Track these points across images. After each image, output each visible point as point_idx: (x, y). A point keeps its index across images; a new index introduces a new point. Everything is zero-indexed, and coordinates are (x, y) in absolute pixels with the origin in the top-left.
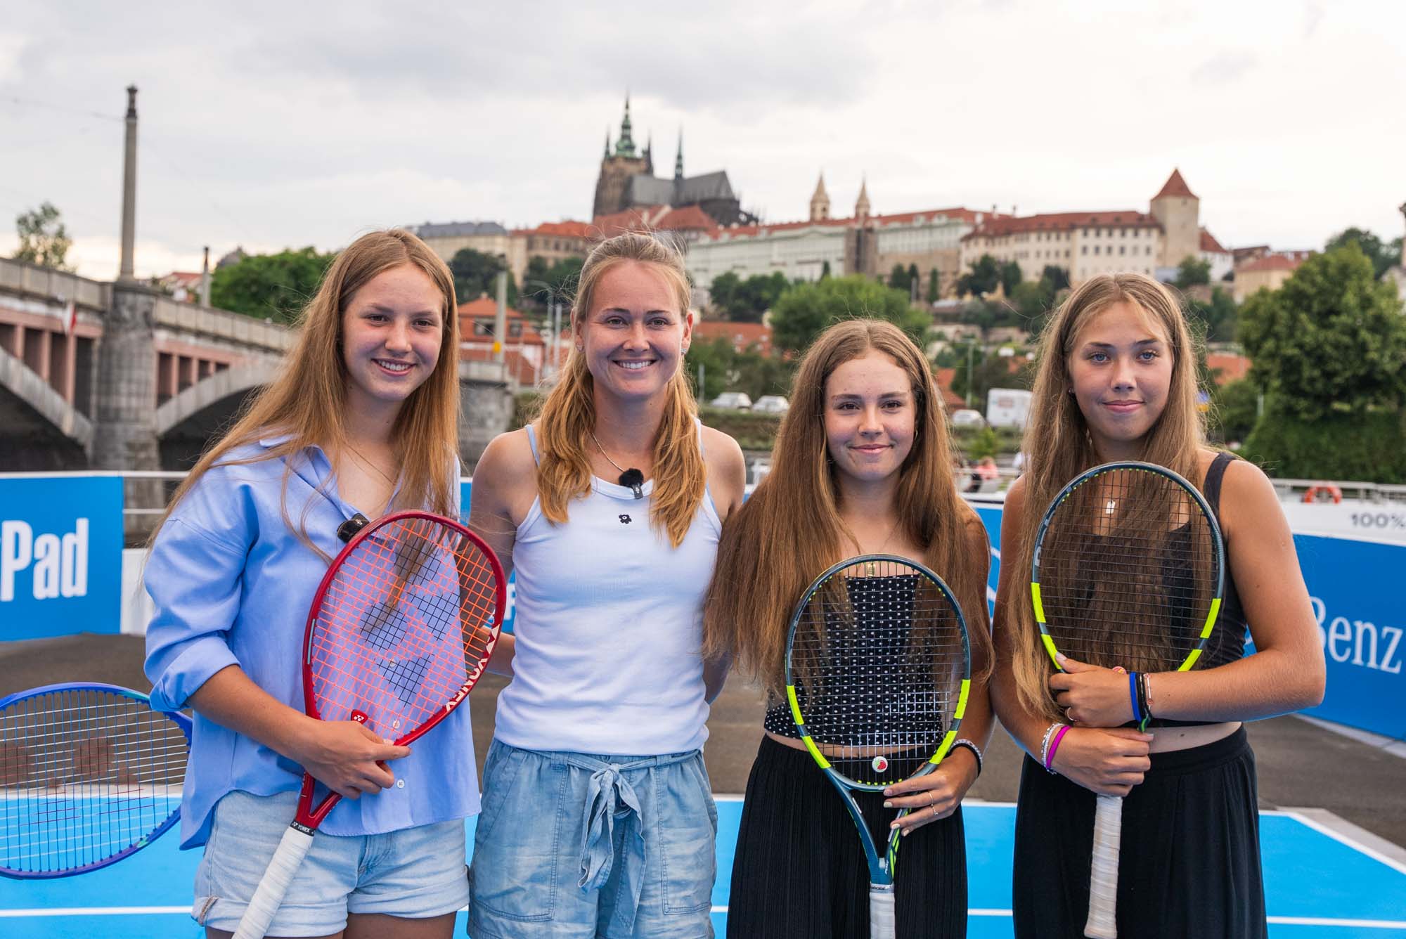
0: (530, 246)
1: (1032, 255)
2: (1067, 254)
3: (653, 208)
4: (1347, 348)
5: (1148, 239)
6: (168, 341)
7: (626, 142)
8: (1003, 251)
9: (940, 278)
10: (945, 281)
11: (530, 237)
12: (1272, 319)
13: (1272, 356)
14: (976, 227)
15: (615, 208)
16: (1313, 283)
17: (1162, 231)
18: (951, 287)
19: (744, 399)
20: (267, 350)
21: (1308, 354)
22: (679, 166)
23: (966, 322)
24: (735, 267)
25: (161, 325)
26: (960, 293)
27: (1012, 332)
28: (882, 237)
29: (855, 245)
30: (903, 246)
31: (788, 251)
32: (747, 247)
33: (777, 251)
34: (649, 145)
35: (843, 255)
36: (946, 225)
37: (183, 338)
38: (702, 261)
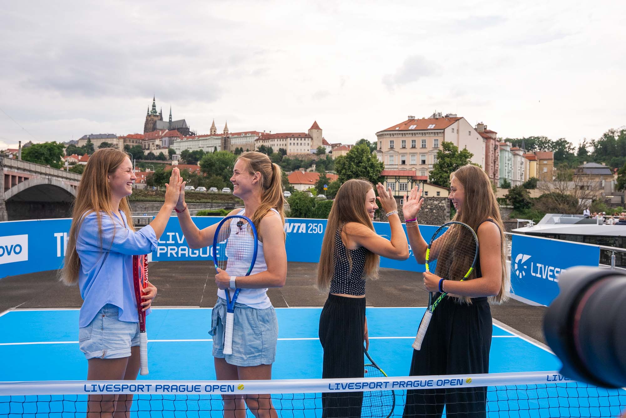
0: (125, 142)
1: (276, 145)
2: (286, 145)
3: (163, 130)
5: (308, 141)
6: (8, 171)
7: (154, 111)
8: (267, 144)
11: (125, 139)
12: (344, 164)
13: (344, 174)
14: (259, 137)
15: (151, 130)
16: (355, 155)
17: (312, 139)
19: (193, 188)
20: (41, 173)
21: (354, 174)
22: (170, 118)
24: (188, 148)
25: (5, 166)
28: (232, 139)
29: (224, 142)
30: (238, 142)
31: (204, 143)
32: (192, 142)
33: (201, 143)
34: (161, 111)
35: (221, 145)
36: (251, 136)
37: (13, 170)
38: (178, 146)
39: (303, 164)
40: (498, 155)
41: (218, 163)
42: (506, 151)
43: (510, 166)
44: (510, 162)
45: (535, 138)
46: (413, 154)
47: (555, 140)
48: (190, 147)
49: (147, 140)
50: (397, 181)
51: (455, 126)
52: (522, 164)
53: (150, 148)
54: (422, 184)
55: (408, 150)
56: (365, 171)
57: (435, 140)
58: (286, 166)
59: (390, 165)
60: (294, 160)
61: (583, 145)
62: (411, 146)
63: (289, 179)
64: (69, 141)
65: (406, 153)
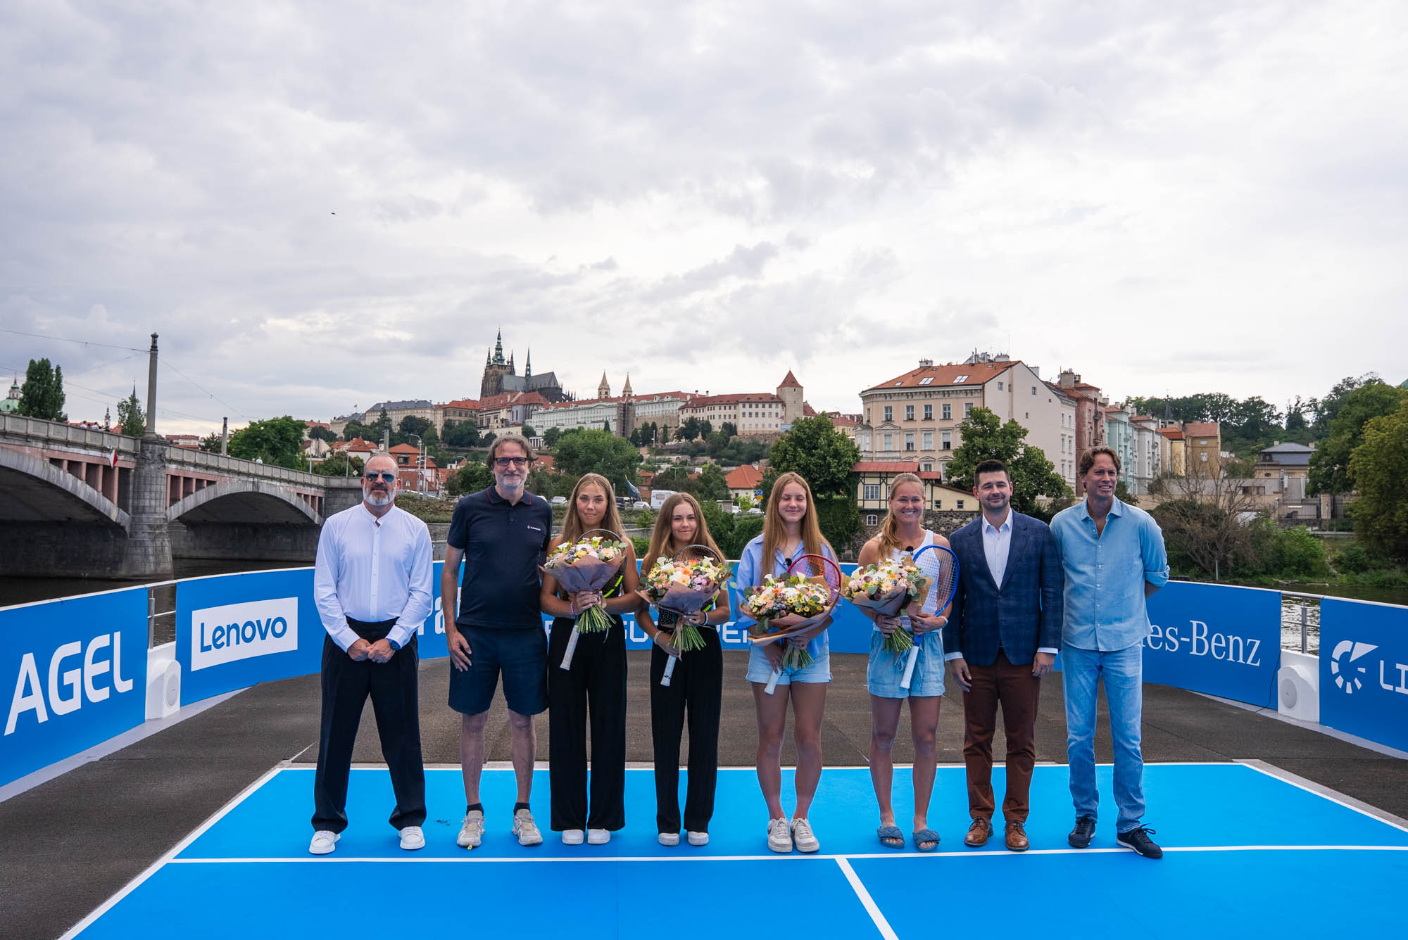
0: (445, 414)
1: (717, 417)
2: (735, 417)
3: (514, 393)
4: (821, 466)
5: (776, 409)
7: (499, 357)
8: (702, 415)
9: (668, 429)
10: (671, 431)
11: (445, 409)
12: (786, 451)
14: (687, 402)
15: (494, 392)
16: (805, 434)
17: (784, 405)
18: (675, 434)
22: (528, 370)
23: (682, 453)
24: (557, 425)
25: (171, 461)
26: (679, 438)
27: (707, 458)
28: (637, 408)
29: (622, 412)
30: (648, 412)
31: (586, 416)
32: (564, 414)
33: (581, 416)
34: (512, 358)
35: (617, 418)
36: (671, 401)
37: (187, 468)
38: (540, 421)
39: (765, 451)
40: (1103, 431)
41: (584, 451)
42: (1120, 422)
43: (1129, 451)
44: (1129, 445)
45: (1205, 397)
46: (928, 432)
47: (1241, 402)
48: (561, 422)
49: (485, 411)
50: (884, 481)
51: (1004, 377)
52: (1155, 446)
53: (490, 425)
54: (929, 486)
55: (919, 424)
56: (822, 463)
57: (966, 404)
58: (736, 455)
59: (885, 451)
60: (750, 444)
61: (1296, 409)
62: (924, 417)
63: (726, 480)
64: (350, 415)
65: (916, 430)
